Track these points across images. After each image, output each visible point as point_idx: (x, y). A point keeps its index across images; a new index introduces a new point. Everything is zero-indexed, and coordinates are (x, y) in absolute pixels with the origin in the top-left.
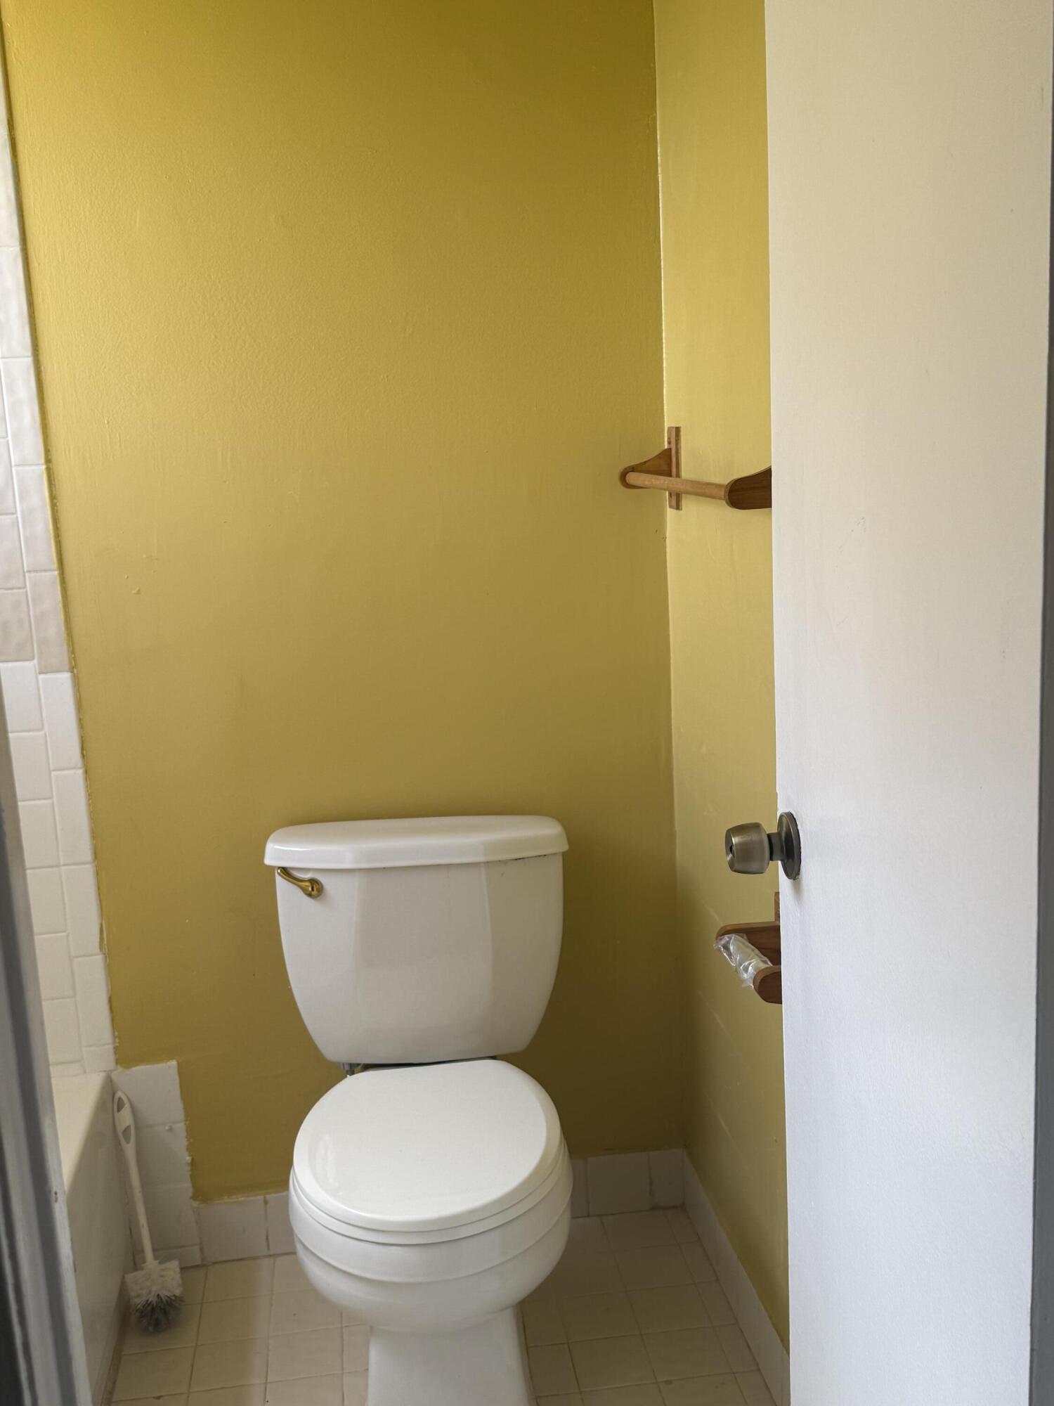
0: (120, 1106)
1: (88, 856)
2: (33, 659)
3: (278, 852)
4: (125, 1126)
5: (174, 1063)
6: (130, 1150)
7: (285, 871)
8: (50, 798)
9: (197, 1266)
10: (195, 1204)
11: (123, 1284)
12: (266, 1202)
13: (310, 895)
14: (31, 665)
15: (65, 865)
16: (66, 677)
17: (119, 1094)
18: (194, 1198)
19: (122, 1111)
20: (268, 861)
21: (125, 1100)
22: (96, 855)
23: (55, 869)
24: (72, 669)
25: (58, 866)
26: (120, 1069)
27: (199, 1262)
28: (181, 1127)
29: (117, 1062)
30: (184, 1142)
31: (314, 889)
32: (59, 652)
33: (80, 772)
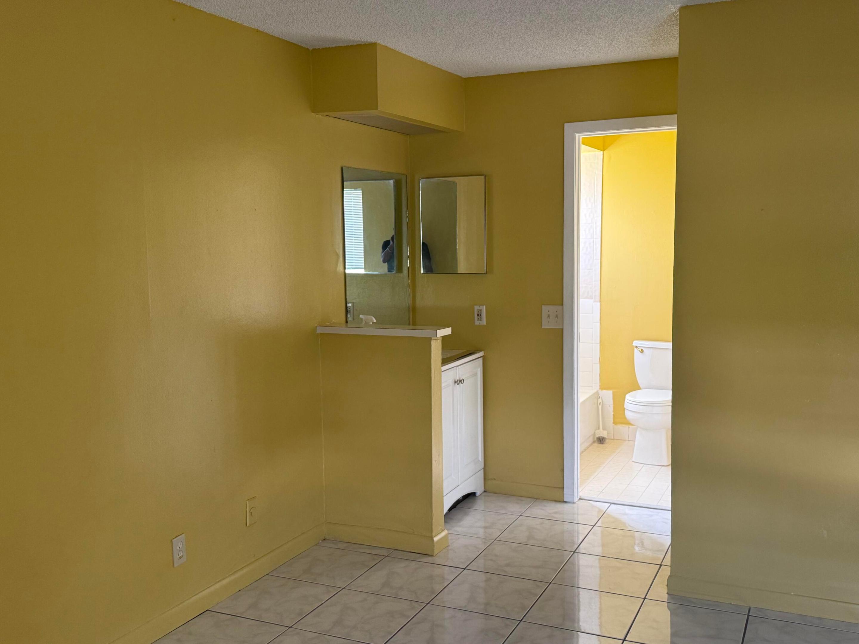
0: (599, 398)
1: (598, 341)
2: (592, 299)
3: (635, 343)
4: (600, 402)
5: (611, 391)
6: (600, 407)
7: (636, 347)
8: (592, 328)
9: (612, 439)
10: (613, 425)
11: (595, 433)
12: (629, 427)
13: (641, 352)
14: (593, 300)
15: (594, 343)
16: (599, 303)
17: (599, 396)
18: (613, 423)
19: (600, 399)
20: (633, 345)
21: (601, 397)
22: (600, 342)
23: (591, 344)
24: (600, 302)
25: (592, 343)
26: (600, 390)
27: (612, 438)
28: (612, 406)
29: (600, 388)
30: (612, 410)
31: (642, 351)
32: (598, 299)
33: (599, 324)
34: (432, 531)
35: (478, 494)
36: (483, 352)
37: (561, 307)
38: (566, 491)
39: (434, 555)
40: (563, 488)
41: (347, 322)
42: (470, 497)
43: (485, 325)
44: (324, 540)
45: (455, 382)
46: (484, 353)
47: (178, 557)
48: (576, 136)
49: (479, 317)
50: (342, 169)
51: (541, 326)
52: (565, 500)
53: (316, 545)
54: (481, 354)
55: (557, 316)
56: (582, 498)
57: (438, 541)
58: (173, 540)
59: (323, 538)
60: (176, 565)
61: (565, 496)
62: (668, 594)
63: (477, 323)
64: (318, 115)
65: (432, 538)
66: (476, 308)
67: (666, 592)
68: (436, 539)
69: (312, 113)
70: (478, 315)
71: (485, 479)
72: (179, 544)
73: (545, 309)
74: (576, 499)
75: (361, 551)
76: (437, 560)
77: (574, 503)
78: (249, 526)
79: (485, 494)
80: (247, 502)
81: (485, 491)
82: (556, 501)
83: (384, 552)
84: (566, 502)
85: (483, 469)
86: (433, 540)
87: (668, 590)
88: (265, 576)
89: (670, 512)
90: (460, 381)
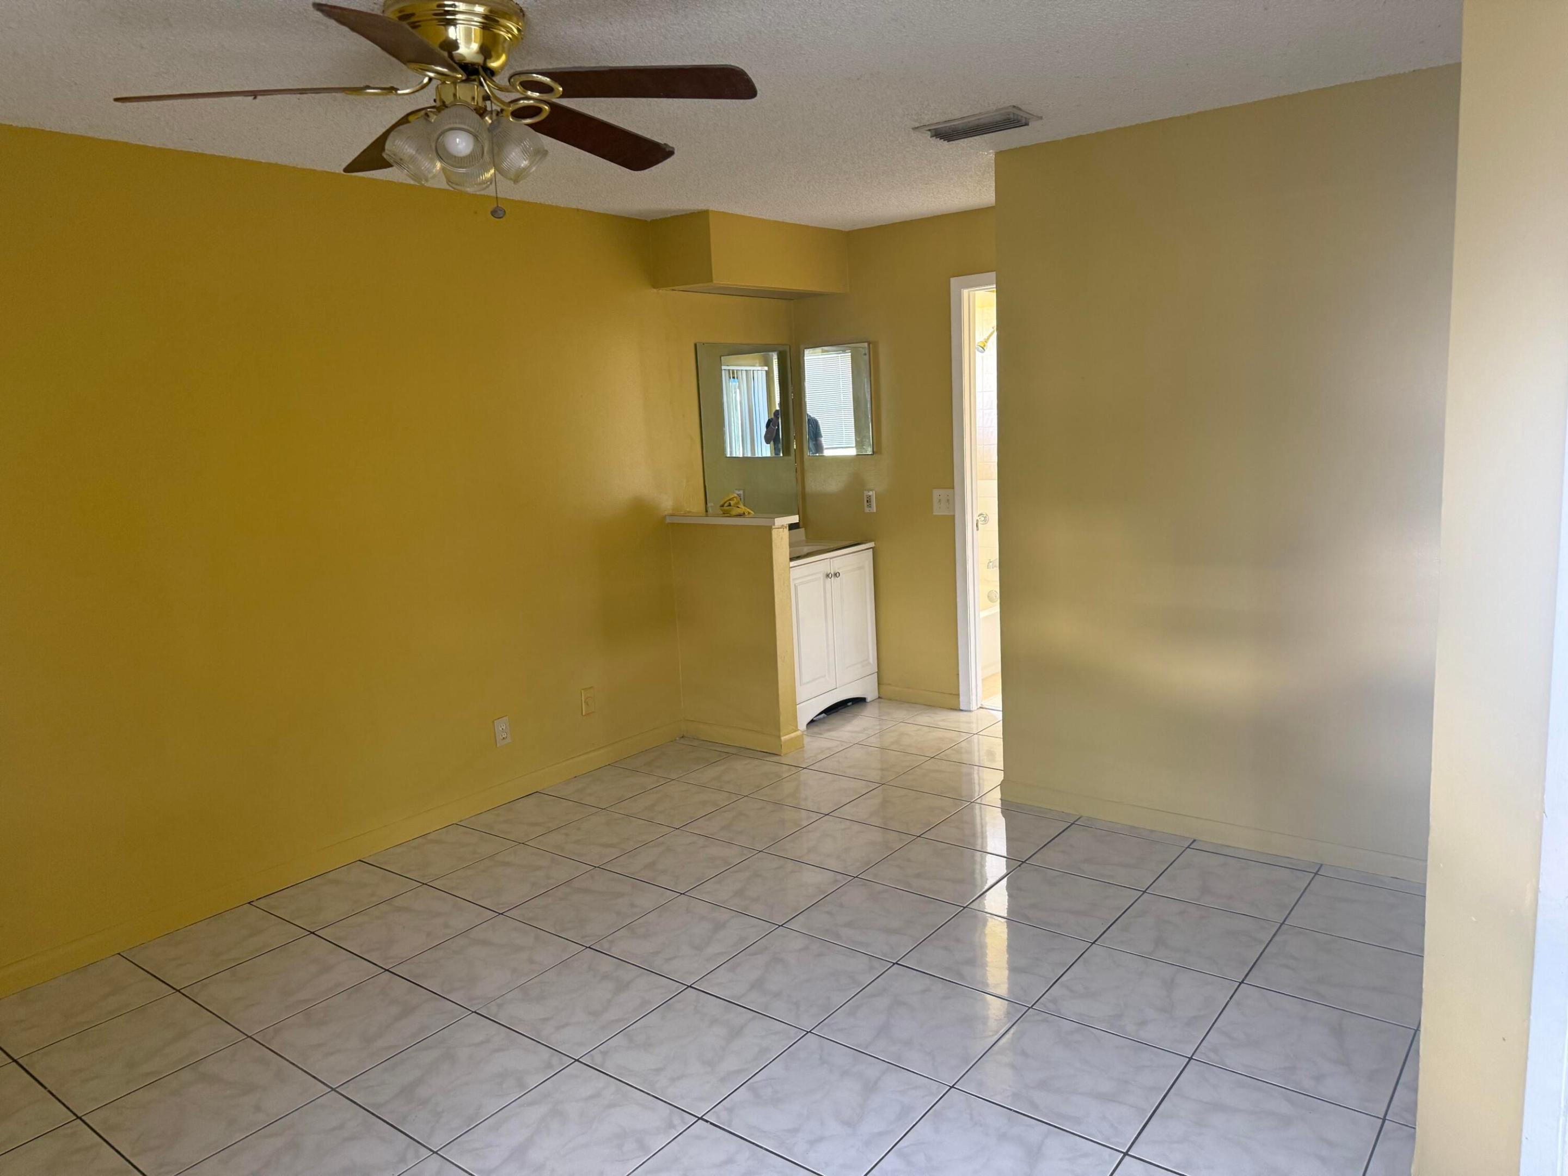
34: (779, 730)
35: (868, 700)
36: (873, 543)
37: (951, 490)
38: (961, 698)
39: (782, 755)
40: (958, 695)
41: (707, 511)
42: (858, 702)
43: (874, 512)
44: (683, 737)
45: (828, 576)
46: (875, 544)
47: (502, 738)
48: (964, 293)
49: (868, 504)
50: (696, 345)
51: (932, 513)
52: (961, 708)
53: (672, 741)
54: (872, 544)
55: (948, 500)
56: (983, 707)
57: (786, 741)
58: (495, 721)
59: (681, 736)
60: (498, 746)
61: (961, 704)
62: (1001, 799)
63: (867, 510)
64: (661, 291)
65: (779, 737)
66: (866, 493)
67: (1000, 798)
68: (783, 738)
69: (653, 289)
70: (867, 501)
71: (879, 684)
72: (501, 726)
73: (936, 493)
74: (974, 707)
75: (711, 748)
76: (784, 760)
77: (970, 711)
78: (585, 715)
79: (879, 700)
80: (582, 691)
81: (879, 698)
82: (951, 709)
83: (734, 751)
84: (962, 710)
85: (876, 674)
86: (780, 740)
87: (1002, 796)
88: (606, 766)
89: (1001, 712)
90: (835, 575)
